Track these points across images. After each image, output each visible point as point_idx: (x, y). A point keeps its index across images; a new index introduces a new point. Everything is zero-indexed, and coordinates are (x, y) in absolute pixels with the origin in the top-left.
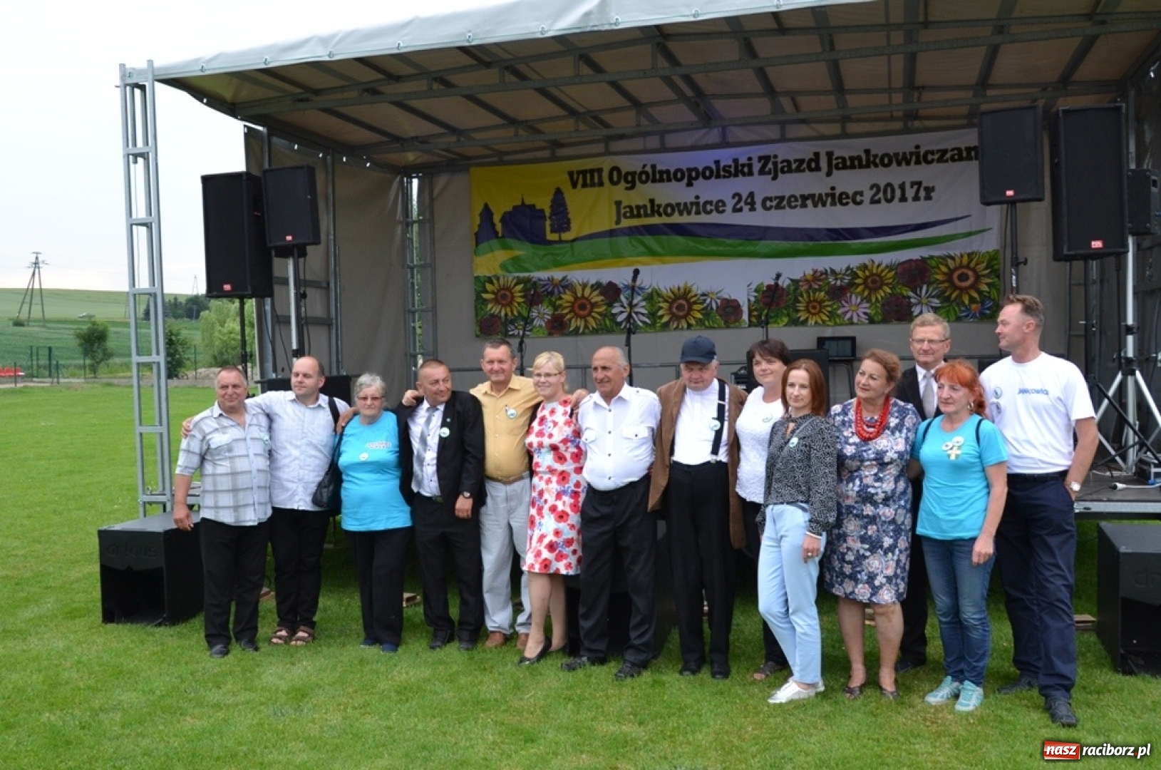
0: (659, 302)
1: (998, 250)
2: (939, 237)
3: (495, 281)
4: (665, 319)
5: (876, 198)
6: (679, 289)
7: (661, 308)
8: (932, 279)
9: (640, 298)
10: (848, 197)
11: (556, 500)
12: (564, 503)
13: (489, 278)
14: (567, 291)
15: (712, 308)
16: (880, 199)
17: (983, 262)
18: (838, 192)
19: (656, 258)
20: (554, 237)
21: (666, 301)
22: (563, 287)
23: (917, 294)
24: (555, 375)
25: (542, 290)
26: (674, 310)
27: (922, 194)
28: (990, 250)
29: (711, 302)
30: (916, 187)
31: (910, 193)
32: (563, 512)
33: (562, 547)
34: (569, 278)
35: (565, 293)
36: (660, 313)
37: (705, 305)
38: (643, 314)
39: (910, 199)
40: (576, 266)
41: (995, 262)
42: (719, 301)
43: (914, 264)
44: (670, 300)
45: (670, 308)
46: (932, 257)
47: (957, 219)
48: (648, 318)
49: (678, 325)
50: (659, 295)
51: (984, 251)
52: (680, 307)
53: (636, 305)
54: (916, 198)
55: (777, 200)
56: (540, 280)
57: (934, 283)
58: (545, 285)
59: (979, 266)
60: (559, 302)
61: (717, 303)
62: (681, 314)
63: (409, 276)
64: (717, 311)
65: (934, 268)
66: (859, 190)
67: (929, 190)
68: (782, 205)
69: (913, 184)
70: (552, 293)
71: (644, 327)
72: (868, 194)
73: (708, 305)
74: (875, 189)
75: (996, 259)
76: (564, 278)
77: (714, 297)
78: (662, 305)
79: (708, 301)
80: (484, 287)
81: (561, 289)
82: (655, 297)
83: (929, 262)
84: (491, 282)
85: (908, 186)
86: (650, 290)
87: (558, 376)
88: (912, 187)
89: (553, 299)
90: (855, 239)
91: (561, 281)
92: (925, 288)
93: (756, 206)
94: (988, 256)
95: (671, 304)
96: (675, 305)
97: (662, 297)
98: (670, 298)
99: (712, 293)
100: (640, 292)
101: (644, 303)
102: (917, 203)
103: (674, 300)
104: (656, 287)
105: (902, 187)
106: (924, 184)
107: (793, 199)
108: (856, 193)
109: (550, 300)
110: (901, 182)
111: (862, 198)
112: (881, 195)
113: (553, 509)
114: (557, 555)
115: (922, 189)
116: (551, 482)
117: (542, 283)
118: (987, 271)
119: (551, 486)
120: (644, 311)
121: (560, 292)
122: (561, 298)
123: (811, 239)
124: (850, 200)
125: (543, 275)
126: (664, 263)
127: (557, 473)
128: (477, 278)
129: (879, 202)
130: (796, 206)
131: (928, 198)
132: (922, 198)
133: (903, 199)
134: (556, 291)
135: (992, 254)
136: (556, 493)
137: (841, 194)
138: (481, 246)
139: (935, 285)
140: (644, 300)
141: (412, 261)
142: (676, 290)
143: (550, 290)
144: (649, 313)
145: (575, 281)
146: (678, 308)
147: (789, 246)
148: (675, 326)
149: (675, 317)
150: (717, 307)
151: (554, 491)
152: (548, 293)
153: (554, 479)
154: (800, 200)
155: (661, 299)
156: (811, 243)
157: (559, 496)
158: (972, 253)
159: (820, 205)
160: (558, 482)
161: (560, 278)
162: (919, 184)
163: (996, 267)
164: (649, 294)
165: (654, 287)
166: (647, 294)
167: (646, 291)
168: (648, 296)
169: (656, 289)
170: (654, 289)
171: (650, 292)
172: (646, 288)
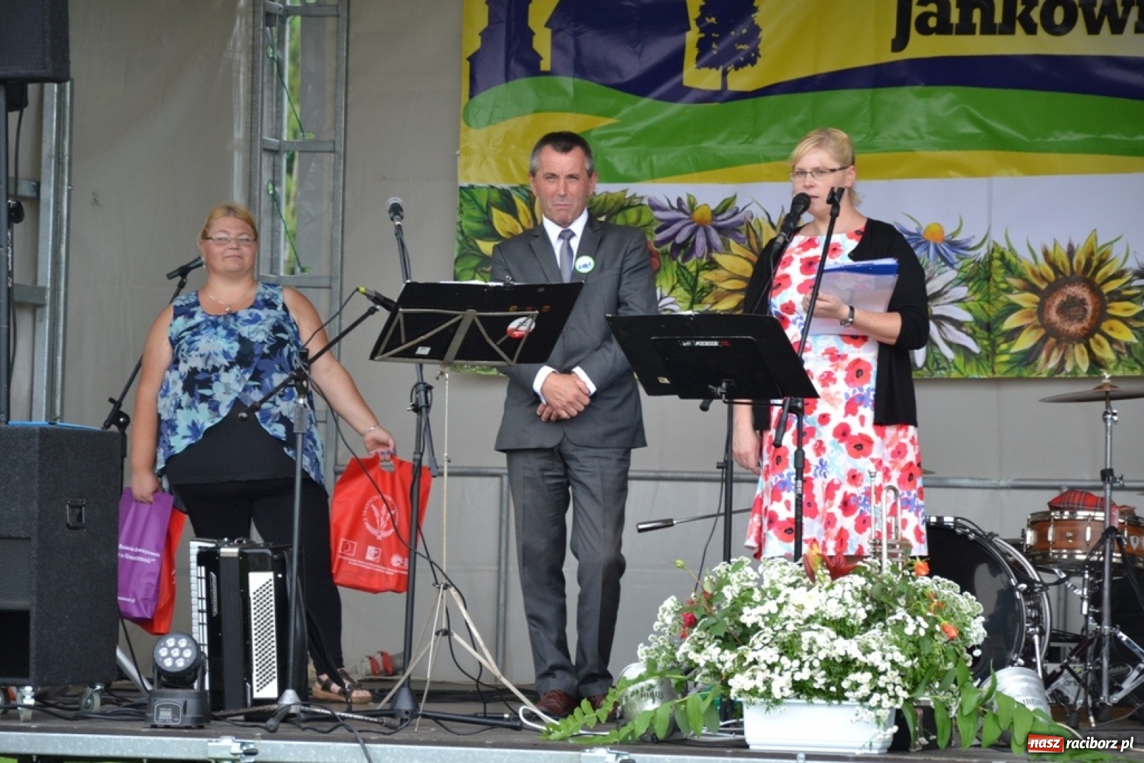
0: (1009, 290)
3: (521, 205)
4: (1025, 342)
6: (1071, 252)
7: (1013, 308)
9: (951, 274)
11: (846, 415)
12: (862, 419)
13: (505, 194)
14: (732, 243)
19: (1001, 153)
20: (708, 80)
21: (1030, 288)
22: (719, 230)
24: (833, 171)
25: (659, 237)
26: (1053, 316)
32: (861, 436)
33: (864, 504)
34: (739, 204)
35: (727, 250)
36: (1011, 323)
38: (958, 325)
40: (764, 167)
44: (1043, 286)
45: (1041, 309)
48: (973, 336)
49: (1062, 362)
50: (1008, 267)
52: (1070, 308)
53: (938, 295)
56: (655, 207)
58: (668, 224)
60: (705, 277)
62: (1074, 327)
63: (267, 176)
70: (687, 248)
71: (960, 362)
76: (726, 206)
78: (1015, 298)
80: (489, 222)
81: (716, 238)
82: (998, 274)
84: (510, 209)
86: (982, 252)
87: (839, 173)
89: (691, 266)
91: (715, 213)
95: (1045, 296)
96: (1058, 300)
97: (1021, 276)
98: (1042, 278)
100: (953, 257)
101: (962, 291)
103: (1054, 288)
104: (1003, 244)
109: (681, 268)
113: (842, 433)
114: (857, 520)
116: (834, 381)
117: (658, 214)
119: (833, 388)
120: (965, 316)
121: (710, 247)
122: (713, 265)
125: (664, 192)
126: (1029, 171)
127: (846, 363)
128: (467, 193)
134: (700, 241)
136: (845, 401)
138: (482, 98)
140: (965, 280)
141: (277, 133)
142: (1061, 257)
143: (680, 239)
144: (977, 321)
145: (761, 215)
146: (1062, 310)
148: (1053, 363)
149: (1053, 336)
151: (842, 397)
152: (677, 248)
153: (840, 375)
155: (1014, 282)
157: (851, 407)
160: (848, 380)
161: (714, 205)
164: (979, 262)
165: (994, 242)
166: (974, 262)
167: (971, 253)
168: (976, 268)
169: (1001, 250)
170: (996, 248)
171: (982, 256)
172: (972, 245)
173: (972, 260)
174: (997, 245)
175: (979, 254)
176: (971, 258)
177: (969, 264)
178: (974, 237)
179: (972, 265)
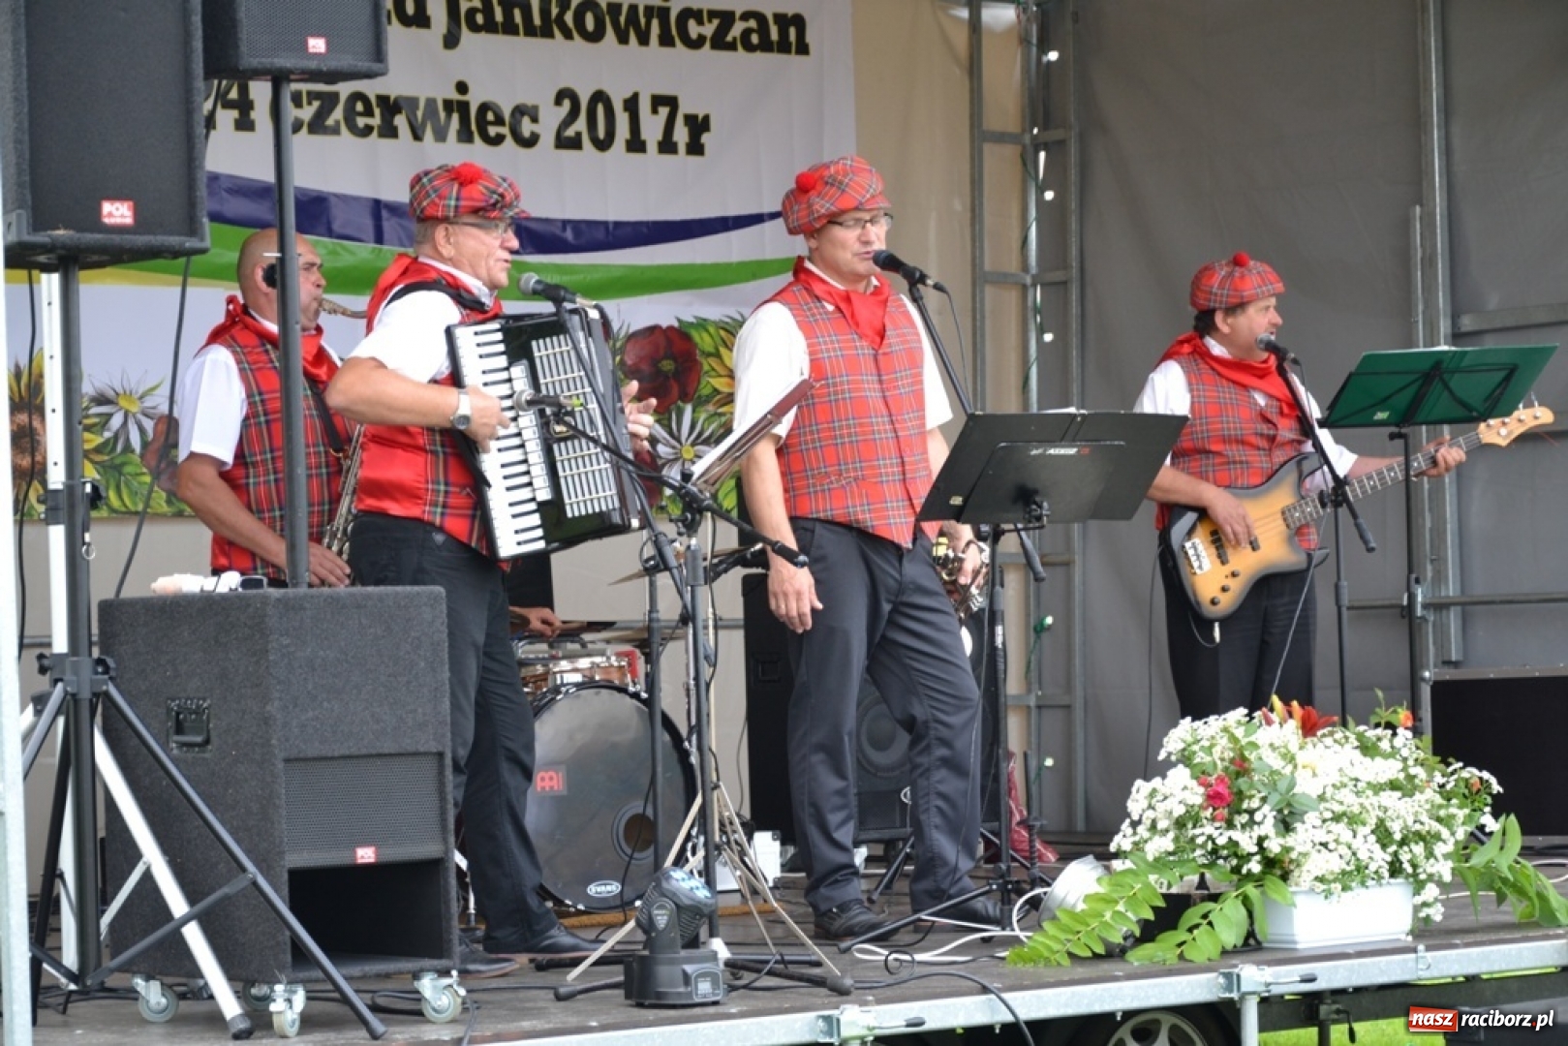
2: (728, 266)
5: (570, 132)
8: (705, 391)
10: (499, 121)
15: (128, 448)
16: (579, 135)
18: (474, 100)
23: (671, 433)
27: (681, 135)
29: (125, 423)
30: (664, 111)
31: (652, 127)
37: (107, 434)
39: (652, 146)
42: (149, 425)
43: (662, 341)
46: (702, 324)
47: (761, 217)
52: (23, 439)
54: (667, 146)
55: (316, 104)
57: (707, 400)
61: (142, 430)
64: (142, 456)
65: (709, 355)
66: (530, 102)
67: (698, 126)
68: (330, 122)
69: (658, 101)
72: (551, 117)
73: (116, 437)
74: (567, 103)
77: (134, 408)
79: (116, 421)
83: (696, 335)
85: (644, 106)
88: (655, 111)
92: (688, 409)
93: (253, 115)
99: (128, 394)
102: (668, 158)
105: (632, 104)
106: (684, 108)
107: (359, 107)
108: (520, 111)
110: (628, 95)
111: (535, 128)
112: (581, 125)
115: (680, 121)
124: (505, 130)
129: (575, 143)
130: (367, 131)
131: (695, 148)
132: (682, 148)
133: (636, 145)
137: (484, 108)
139: (711, 408)
150: (145, 445)
154: (377, 111)
159: (429, 135)
162: (671, 102)
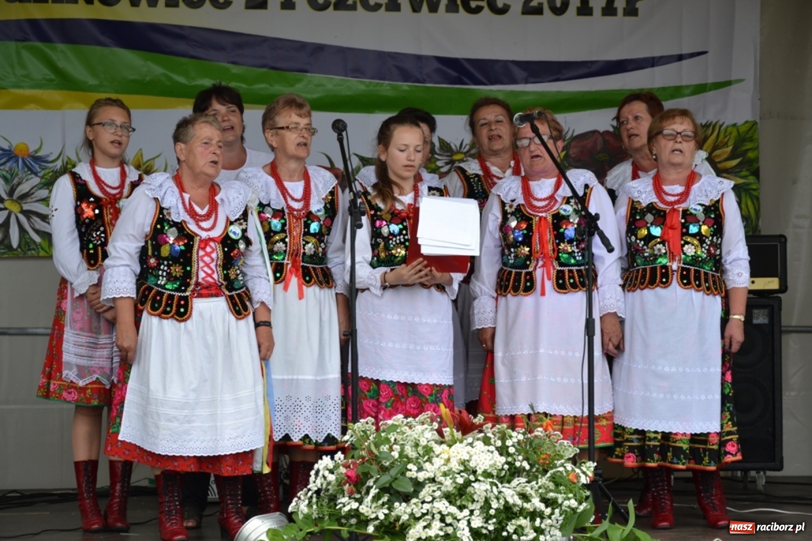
1: (755, 124)
9: (36, 180)
17: (726, 145)
19: (72, 93)
27: (620, 2)
28: (740, 122)
39: (598, 12)
41: (749, 145)
43: (600, 140)
47: (680, 58)
51: (729, 122)
53: (26, 195)
54: (609, 10)
59: (718, 152)
75: (751, 140)
86: (59, 164)
90: (492, 83)
94: (735, 134)
100: (37, 168)
101: (44, 193)
102: (611, 19)
104: (74, 159)
118: (734, 162)
123: (406, 76)
129: (539, 11)
131: (630, 10)
132: (620, 11)
133: (584, 9)
135: (743, 129)
147: (362, 87)
156: (405, 86)
158: (706, 126)
163: (751, 155)
164: (56, 171)
165: (68, 157)
166: (52, 171)
167: (50, 165)
168: (54, 176)
169: (73, 163)
170: (69, 162)
171: (58, 167)
172: (50, 159)
173: (52, 169)
174: (69, 159)
175: (56, 166)
176: (50, 168)
177: (49, 173)
178: (51, 153)
179: (51, 174)
